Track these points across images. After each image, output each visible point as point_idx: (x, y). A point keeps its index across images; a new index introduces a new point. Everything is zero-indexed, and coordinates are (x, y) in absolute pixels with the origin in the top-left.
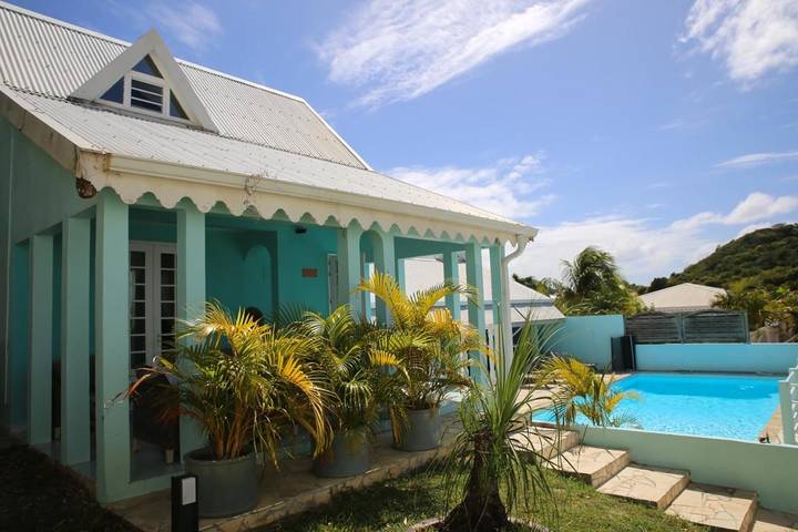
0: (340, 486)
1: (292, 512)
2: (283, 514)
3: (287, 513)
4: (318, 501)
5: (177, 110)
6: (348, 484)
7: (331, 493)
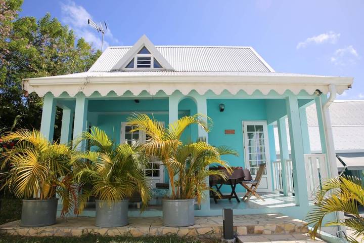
0: (89, 231)
1: (56, 235)
2: (51, 234)
3: (53, 235)
4: (73, 235)
5: (157, 65)
6: (96, 230)
7: (83, 232)
